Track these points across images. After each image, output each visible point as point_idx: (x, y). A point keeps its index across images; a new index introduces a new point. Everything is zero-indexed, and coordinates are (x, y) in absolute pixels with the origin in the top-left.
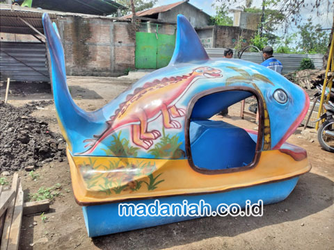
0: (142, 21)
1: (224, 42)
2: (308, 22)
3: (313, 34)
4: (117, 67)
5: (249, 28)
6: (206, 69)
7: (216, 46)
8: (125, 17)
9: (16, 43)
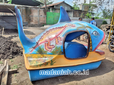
0: (49, 8)
1: (76, 15)
2: (105, 8)
3: (107, 12)
4: (40, 24)
5: (85, 10)
6: (70, 24)
7: (74, 16)
8: (43, 7)
9: (6, 16)
